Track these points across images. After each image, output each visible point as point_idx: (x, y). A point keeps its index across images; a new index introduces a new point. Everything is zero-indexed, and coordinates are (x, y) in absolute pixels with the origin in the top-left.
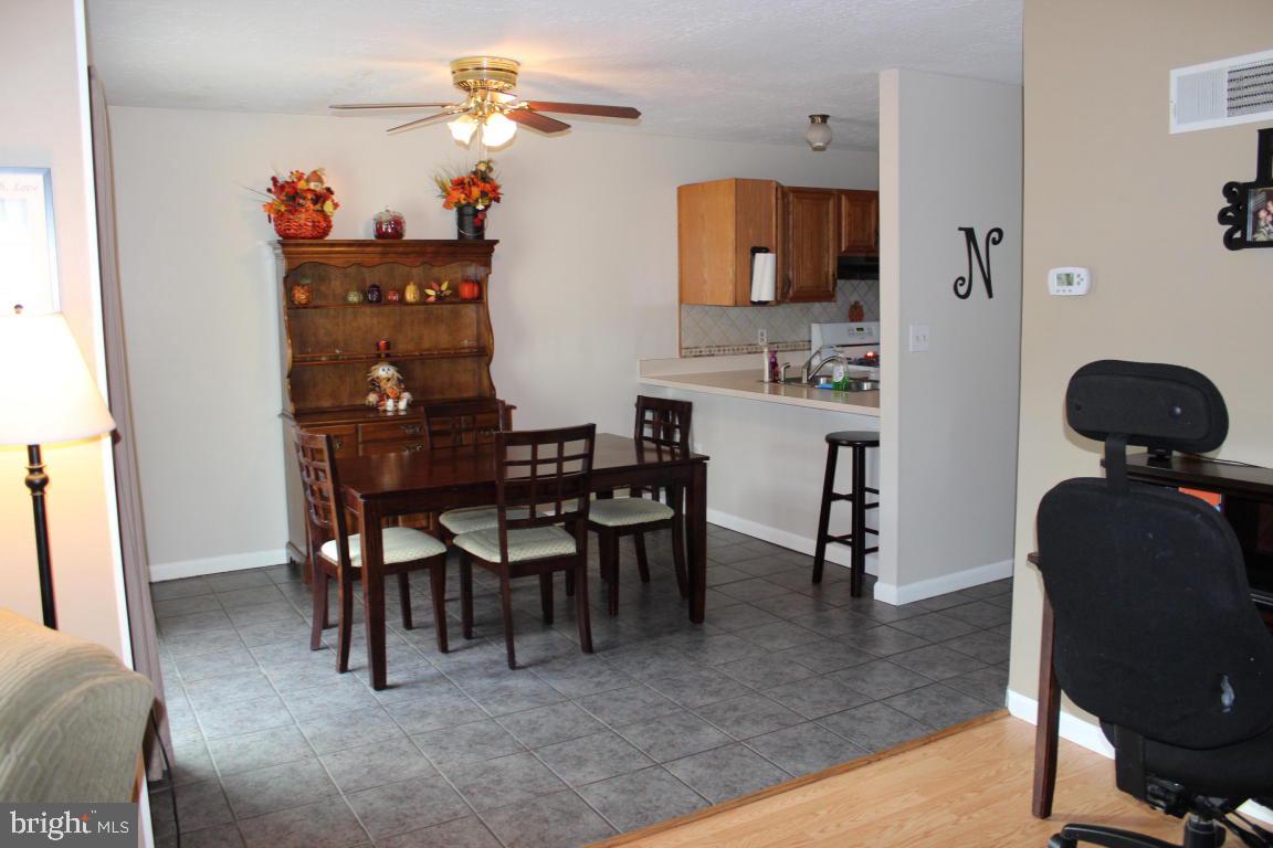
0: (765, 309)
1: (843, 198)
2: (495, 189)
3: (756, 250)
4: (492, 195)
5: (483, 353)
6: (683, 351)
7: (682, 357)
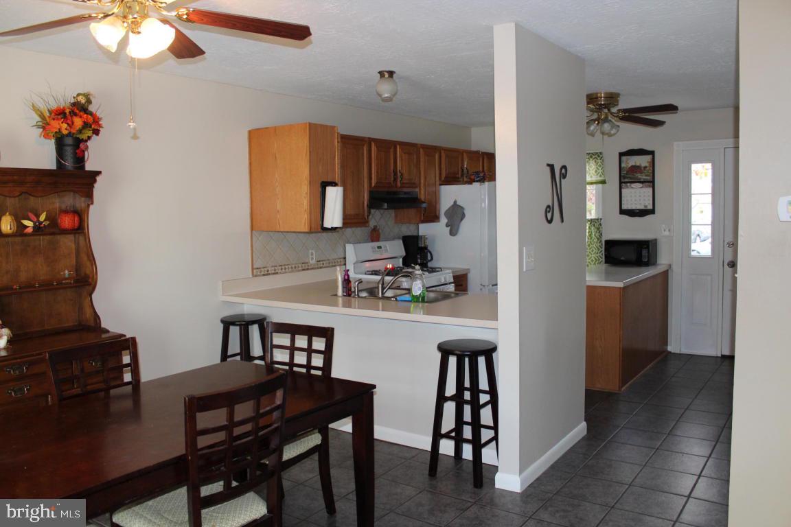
0: (335, 234)
1: (373, 144)
2: (96, 120)
3: (325, 185)
4: (94, 126)
5: (85, 282)
6: (255, 271)
7: (254, 276)
